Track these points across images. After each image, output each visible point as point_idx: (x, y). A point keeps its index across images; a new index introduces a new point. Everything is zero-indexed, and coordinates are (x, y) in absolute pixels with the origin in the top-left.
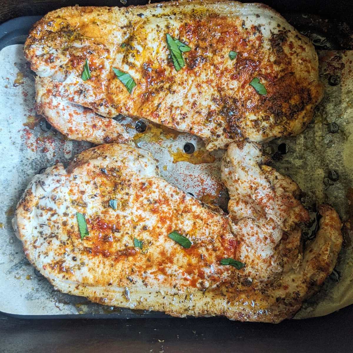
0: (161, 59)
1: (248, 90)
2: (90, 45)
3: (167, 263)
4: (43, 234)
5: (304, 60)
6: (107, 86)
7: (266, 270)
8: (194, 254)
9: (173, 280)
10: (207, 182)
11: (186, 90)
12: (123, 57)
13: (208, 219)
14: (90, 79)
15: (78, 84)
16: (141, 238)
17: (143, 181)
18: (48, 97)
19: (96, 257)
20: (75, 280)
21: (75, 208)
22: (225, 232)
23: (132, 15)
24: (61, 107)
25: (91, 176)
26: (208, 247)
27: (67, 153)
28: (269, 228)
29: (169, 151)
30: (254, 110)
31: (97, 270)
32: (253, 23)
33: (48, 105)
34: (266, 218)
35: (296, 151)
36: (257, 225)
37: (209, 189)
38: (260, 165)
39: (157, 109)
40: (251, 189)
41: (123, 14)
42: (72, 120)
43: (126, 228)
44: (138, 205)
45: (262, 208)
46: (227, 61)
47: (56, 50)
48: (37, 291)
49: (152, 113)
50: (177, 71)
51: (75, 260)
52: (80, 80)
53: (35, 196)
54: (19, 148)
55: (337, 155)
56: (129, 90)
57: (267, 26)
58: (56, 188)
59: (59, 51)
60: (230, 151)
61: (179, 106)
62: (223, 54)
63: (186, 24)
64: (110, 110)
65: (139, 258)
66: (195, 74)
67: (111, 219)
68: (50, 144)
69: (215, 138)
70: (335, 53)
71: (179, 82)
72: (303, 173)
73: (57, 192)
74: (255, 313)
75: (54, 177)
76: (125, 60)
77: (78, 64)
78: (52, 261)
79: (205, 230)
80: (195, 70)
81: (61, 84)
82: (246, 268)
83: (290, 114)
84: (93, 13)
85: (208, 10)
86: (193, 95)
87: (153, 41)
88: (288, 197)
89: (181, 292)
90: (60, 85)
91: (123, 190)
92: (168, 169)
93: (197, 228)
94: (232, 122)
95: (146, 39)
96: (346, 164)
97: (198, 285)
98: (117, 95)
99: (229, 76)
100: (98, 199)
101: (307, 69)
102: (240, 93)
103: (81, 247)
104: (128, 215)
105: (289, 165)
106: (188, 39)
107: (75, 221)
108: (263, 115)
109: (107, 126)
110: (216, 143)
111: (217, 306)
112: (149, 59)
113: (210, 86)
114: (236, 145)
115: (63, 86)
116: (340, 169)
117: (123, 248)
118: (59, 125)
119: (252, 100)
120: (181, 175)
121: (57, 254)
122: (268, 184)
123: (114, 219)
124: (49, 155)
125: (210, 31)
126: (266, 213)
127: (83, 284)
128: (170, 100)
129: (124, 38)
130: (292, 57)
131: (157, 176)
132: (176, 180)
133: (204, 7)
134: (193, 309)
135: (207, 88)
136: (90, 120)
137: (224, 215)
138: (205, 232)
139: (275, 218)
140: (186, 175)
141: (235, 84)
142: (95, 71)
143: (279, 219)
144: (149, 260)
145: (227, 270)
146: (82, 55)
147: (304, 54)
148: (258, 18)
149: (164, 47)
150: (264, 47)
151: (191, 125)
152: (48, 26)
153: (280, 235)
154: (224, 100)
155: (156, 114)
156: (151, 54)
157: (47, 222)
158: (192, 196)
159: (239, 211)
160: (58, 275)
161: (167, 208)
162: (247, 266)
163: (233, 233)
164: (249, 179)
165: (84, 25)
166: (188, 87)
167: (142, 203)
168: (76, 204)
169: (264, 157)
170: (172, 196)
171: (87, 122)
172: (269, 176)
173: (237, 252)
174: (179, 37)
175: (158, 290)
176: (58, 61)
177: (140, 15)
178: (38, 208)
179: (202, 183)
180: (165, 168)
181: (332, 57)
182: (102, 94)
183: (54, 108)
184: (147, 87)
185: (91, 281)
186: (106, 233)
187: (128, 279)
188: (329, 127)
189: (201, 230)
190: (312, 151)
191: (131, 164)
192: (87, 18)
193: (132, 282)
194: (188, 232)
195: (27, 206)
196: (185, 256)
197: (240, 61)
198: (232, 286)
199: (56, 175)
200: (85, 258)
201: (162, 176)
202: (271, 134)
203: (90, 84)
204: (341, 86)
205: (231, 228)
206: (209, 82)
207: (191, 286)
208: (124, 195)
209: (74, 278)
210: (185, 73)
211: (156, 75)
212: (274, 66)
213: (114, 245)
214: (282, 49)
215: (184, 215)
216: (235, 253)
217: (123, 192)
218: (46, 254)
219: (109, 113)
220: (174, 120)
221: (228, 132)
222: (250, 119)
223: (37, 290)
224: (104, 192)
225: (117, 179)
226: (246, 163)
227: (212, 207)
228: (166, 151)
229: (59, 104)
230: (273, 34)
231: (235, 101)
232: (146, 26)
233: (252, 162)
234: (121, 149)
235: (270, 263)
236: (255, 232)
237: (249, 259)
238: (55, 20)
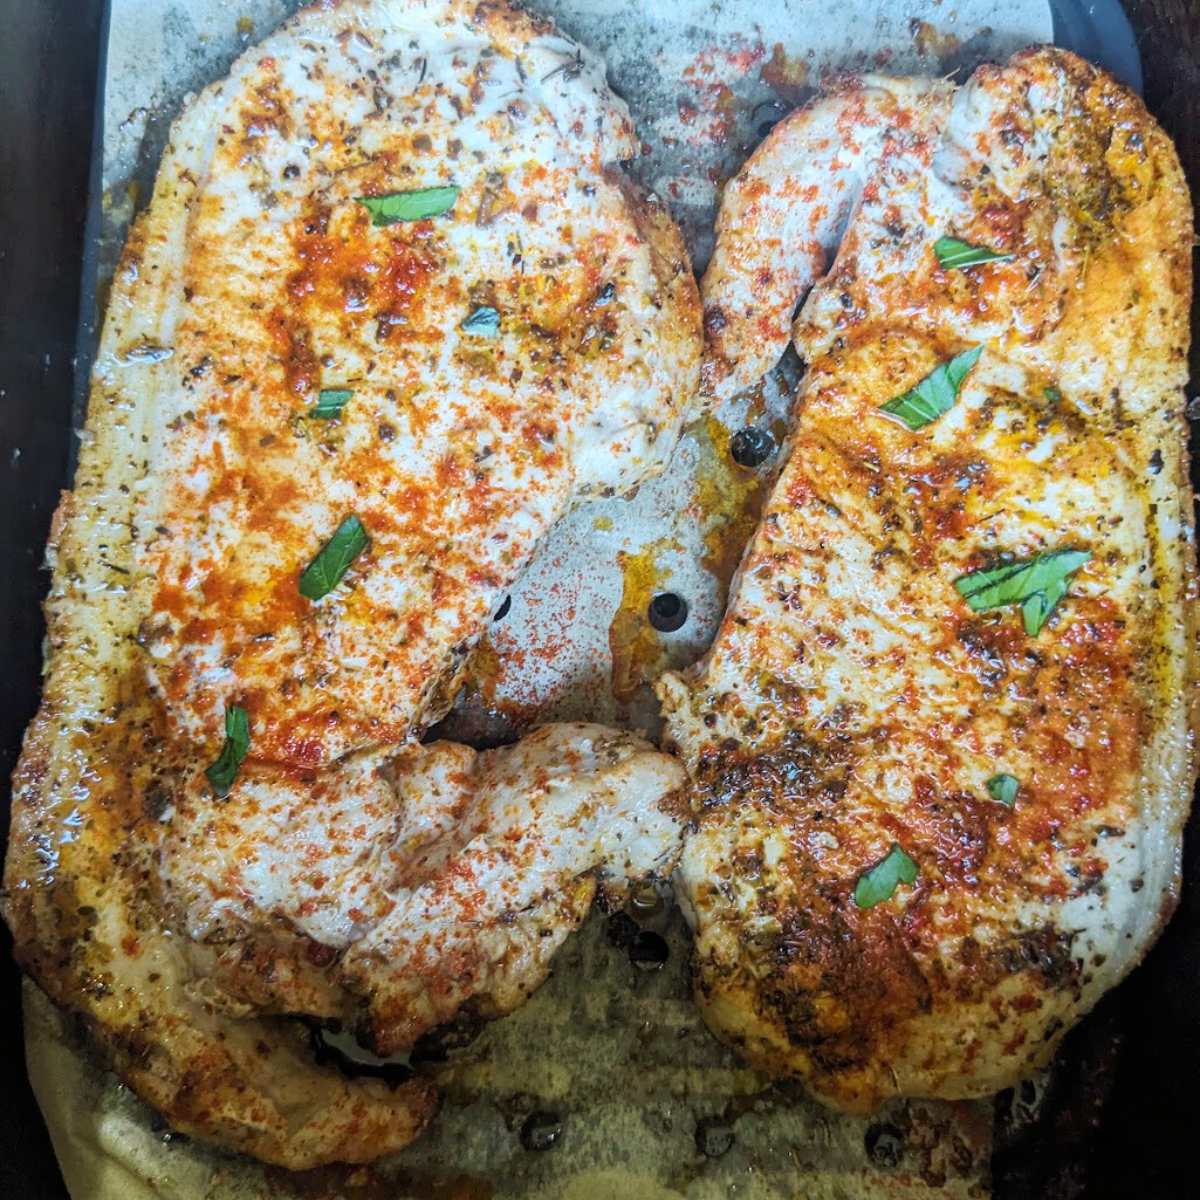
0: (1001, 526)
1: (873, 839)
2: (1060, 276)
3: (249, 506)
4: (389, 69)
5: (972, 1051)
6: (909, 327)
7: (198, 878)
8: (279, 609)
9: (187, 527)
10: (543, 668)
11: (882, 610)
12: (1012, 389)
13: (405, 667)
14: (940, 265)
15: (925, 224)
16: (352, 415)
17: (561, 437)
18: (883, 110)
19: (291, 250)
20: (215, 171)
21: (477, 183)
22: (353, 728)
23: (1158, 430)
24: (845, 156)
25: (591, 249)
26: (298, 662)
27: (673, 187)
28: (357, 895)
29: (662, 541)
30: (799, 856)
31: (246, 251)
32: (1113, 866)
33: (856, 108)
34: (393, 889)
35: (639, 996)
36: (371, 849)
37: (520, 675)
38: (596, 872)
39: (823, 502)
40: (507, 838)
41: (1164, 401)
42: (793, 197)
43: (391, 363)
44: (475, 411)
45: (434, 875)
46: (984, 766)
47: (1043, 157)
48: (196, 51)
49: (809, 483)
50: (954, 583)
51: (286, 175)
52: (936, 232)
53: (527, 45)
54: (699, 25)
55: (615, 1149)
56: (895, 405)
57: (1102, 917)
58: (555, 123)
59: (1040, 167)
60: (655, 760)
61: (829, 581)
62: (1010, 753)
63: (1121, 624)
64: (824, 331)
65: (276, 406)
66: (943, 648)
67: (427, 309)
68: (708, 130)
69: (705, 708)
70: (982, 1152)
71: (914, 585)
72: (556, 1021)
73: (538, 123)
74: (40, 824)
75: (593, 114)
76: (1000, 397)
77: (996, 227)
78: (288, 93)
79: (364, 655)
80: (955, 649)
81: (925, 163)
82: (211, 803)
83: (779, 992)
84: (1169, 293)
85: (1164, 704)
86: (866, 634)
87: (1065, 500)
88: (469, 976)
89: (139, 551)
90: (922, 158)
91: (533, 359)
92: (599, 532)
93: (374, 622)
94: (759, 772)
95: (1075, 475)
96: (584, 1179)
97: (160, 618)
98: (878, 360)
99: (929, 770)
100: (503, 270)
101: (938, 1059)
102: (866, 811)
103: (333, 198)
104: (438, 373)
105: (588, 970)
106: (1069, 629)
107: (431, 179)
108: (779, 890)
109: (764, 324)
110: (685, 711)
111: (78, 684)
112: (1004, 483)
113: (896, 698)
114: (677, 785)
115: (920, 168)
116: (563, 1158)
117: (320, 350)
118: (780, 146)
119: (837, 850)
120: (576, 579)
121: (313, 113)
122: (525, 902)
123: (427, 323)
124: (668, 125)
125: (1094, 708)
126: (413, 889)
127: (198, 200)
128: (853, 551)
129: (1080, 398)
130: (986, 1007)
131: (576, 490)
132: (558, 560)
133: (1175, 692)
134: (71, 594)
135: (889, 687)
136: (790, 263)
137: (419, 725)
138: (357, 652)
139: (392, 920)
140: (573, 595)
141: (898, 791)
142: (967, 287)
143: (388, 935)
144: (268, 439)
145: (209, 731)
146: (1028, 241)
147: (993, 1048)
148: (1128, 888)
149: (1042, 541)
150: (1028, 905)
151: (755, 622)
152: (1130, 133)
153: (329, 937)
154: (843, 746)
155: (802, 497)
156: (1019, 493)
157: (431, 82)
158: (496, 610)
159: (428, 784)
160: (236, 108)
161: (457, 516)
162: (216, 806)
163: (346, 757)
164: (545, 832)
165: (1127, 259)
166: (893, 617)
167: (480, 427)
168: (492, 186)
169: (625, 886)
170: (501, 537)
171: (782, 253)
172: (552, 905)
173: (271, 772)
174: (1076, 597)
175: (154, 467)
176: (1007, 160)
177: (1157, 461)
178: (485, 53)
179: (541, 652)
180: (605, 525)
181: (967, 1142)
182: (883, 307)
183: (841, 130)
184: (903, 470)
185: (207, 227)
186: (378, 290)
187: (204, 360)
188: (716, 1121)
189: (367, 640)
190: (634, 1057)
191: (627, 394)
192: (1154, 270)
193: (190, 376)
194: (363, 590)
195: (492, 14)
196: (275, 572)
197: (983, 814)
198: (149, 745)
199: (600, 121)
200: (290, 211)
201: (575, 507)
202: (707, 916)
203: (920, 265)
204: (864, 1171)
205: (365, 752)
206: (911, 695)
207: (158, 590)
208: (512, 365)
209: (221, 166)
210: (947, 611)
211: (944, 507)
212: (957, 940)
213: (332, 317)
214: (1019, 970)
215: (427, 578)
216: (269, 761)
217: (525, 360)
218: (315, 73)
219: (813, 329)
220: (779, 560)
221: (722, 758)
222: (766, 842)
223: (198, 52)
224: (530, 292)
225: (574, 343)
226: (606, 821)
227: (453, 684)
228: (662, 529)
229: (857, 151)
230: (1071, 937)
231: (837, 788)
232: (1117, 480)
233: (608, 844)
234: (681, 363)
235: (225, 894)
236: (345, 844)
237: (245, 815)
238: (1148, 161)
